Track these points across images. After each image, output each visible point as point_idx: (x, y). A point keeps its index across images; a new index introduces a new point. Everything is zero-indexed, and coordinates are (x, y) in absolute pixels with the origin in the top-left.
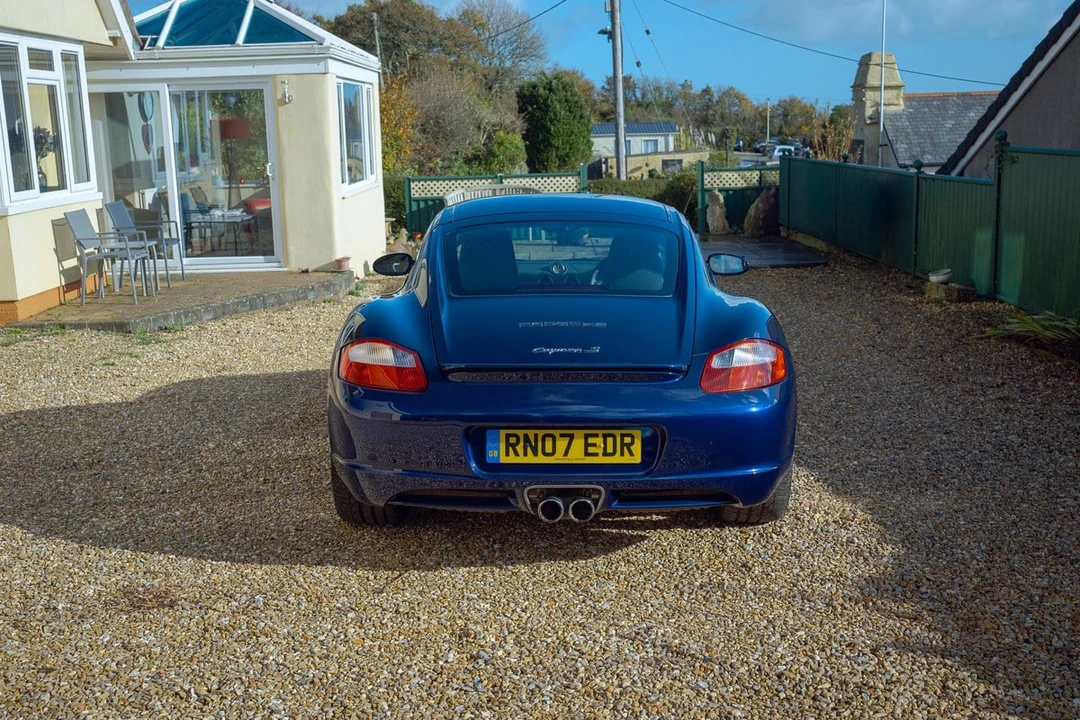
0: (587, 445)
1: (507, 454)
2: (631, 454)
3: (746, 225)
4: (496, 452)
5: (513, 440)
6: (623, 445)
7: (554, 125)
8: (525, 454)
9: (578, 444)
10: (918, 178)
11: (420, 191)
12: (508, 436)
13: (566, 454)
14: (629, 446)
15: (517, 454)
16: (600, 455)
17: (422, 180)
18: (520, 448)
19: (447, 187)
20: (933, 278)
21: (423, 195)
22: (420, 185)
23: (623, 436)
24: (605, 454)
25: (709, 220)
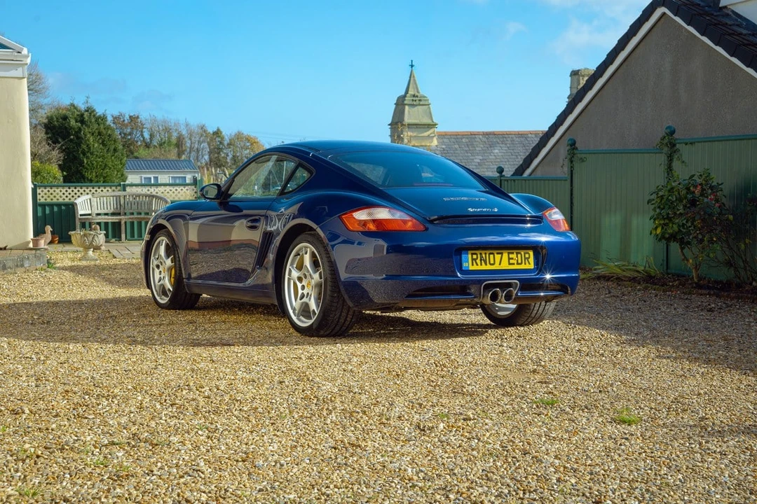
0: (509, 259)
1: (473, 265)
2: (529, 264)
4: (467, 264)
5: (474, 257)
6: (525, 258)
8: (481, 265)
9: (505, 258)
11: (46, 196)
12: (472, 254)
13: (500, 264)
14: (528, 259)
15: (477, 265)
16: (516, 264)
17: (49, 186)
18: (478, 261)
21: (49, 200)
22: (46, 191)
23: (525, 254)
24: (518, 264)
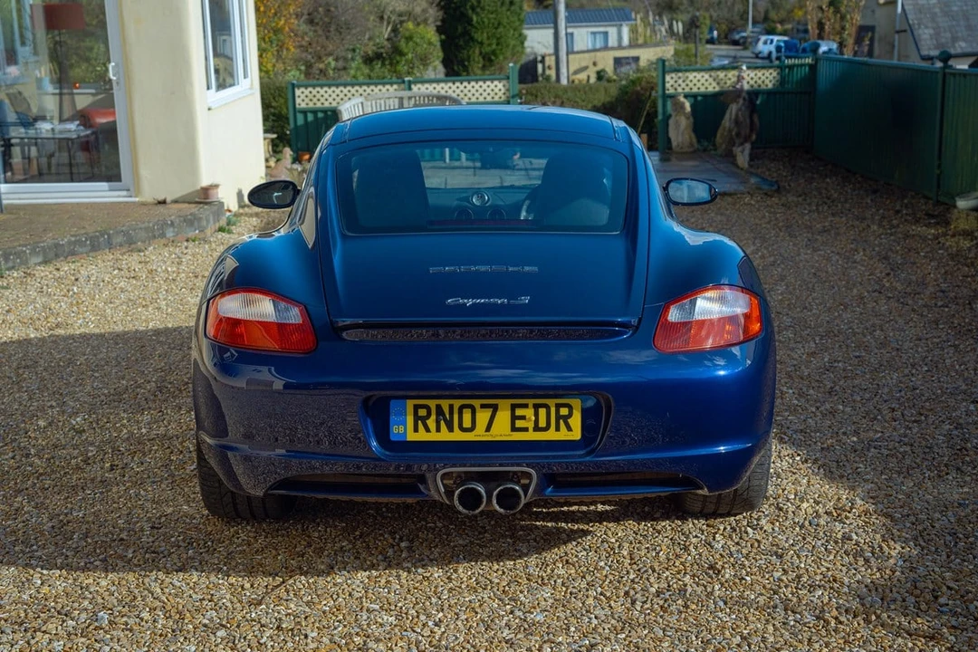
0: (514, 418)
1: (416, 430)
2: (569, 429)
3: (719, 139)
4: (402, 429)
5: (422, 412)
6: (558, 417)
7: (477, 14)
8: (438, 430)
9: (503, 417)
10: (945, 75)
11: (307, 100)
12: (416, 408)
13: (488, 429)
14: (566, 418)
15: (428, 430)
16: (531, 429)
17: (310, 86)
18: (431, 423)
19: (342, 95)
20: (962, 204)
21: (311, 105)
22: (307, 92)
23: (558, 406)
24: (537, 428)
25: (672, 134)
